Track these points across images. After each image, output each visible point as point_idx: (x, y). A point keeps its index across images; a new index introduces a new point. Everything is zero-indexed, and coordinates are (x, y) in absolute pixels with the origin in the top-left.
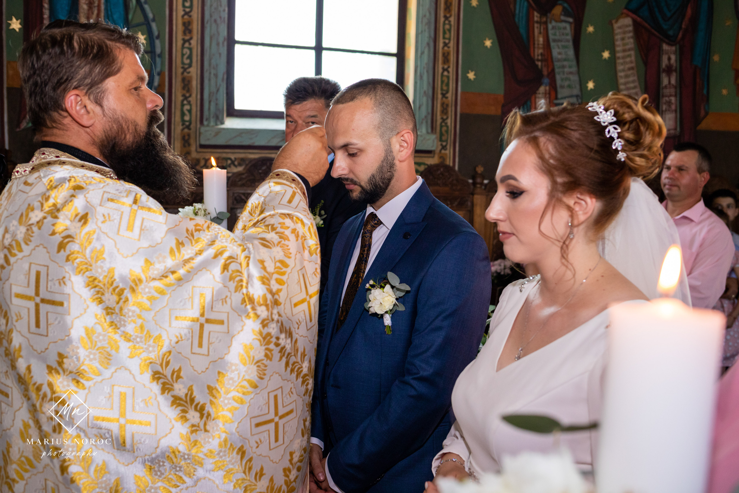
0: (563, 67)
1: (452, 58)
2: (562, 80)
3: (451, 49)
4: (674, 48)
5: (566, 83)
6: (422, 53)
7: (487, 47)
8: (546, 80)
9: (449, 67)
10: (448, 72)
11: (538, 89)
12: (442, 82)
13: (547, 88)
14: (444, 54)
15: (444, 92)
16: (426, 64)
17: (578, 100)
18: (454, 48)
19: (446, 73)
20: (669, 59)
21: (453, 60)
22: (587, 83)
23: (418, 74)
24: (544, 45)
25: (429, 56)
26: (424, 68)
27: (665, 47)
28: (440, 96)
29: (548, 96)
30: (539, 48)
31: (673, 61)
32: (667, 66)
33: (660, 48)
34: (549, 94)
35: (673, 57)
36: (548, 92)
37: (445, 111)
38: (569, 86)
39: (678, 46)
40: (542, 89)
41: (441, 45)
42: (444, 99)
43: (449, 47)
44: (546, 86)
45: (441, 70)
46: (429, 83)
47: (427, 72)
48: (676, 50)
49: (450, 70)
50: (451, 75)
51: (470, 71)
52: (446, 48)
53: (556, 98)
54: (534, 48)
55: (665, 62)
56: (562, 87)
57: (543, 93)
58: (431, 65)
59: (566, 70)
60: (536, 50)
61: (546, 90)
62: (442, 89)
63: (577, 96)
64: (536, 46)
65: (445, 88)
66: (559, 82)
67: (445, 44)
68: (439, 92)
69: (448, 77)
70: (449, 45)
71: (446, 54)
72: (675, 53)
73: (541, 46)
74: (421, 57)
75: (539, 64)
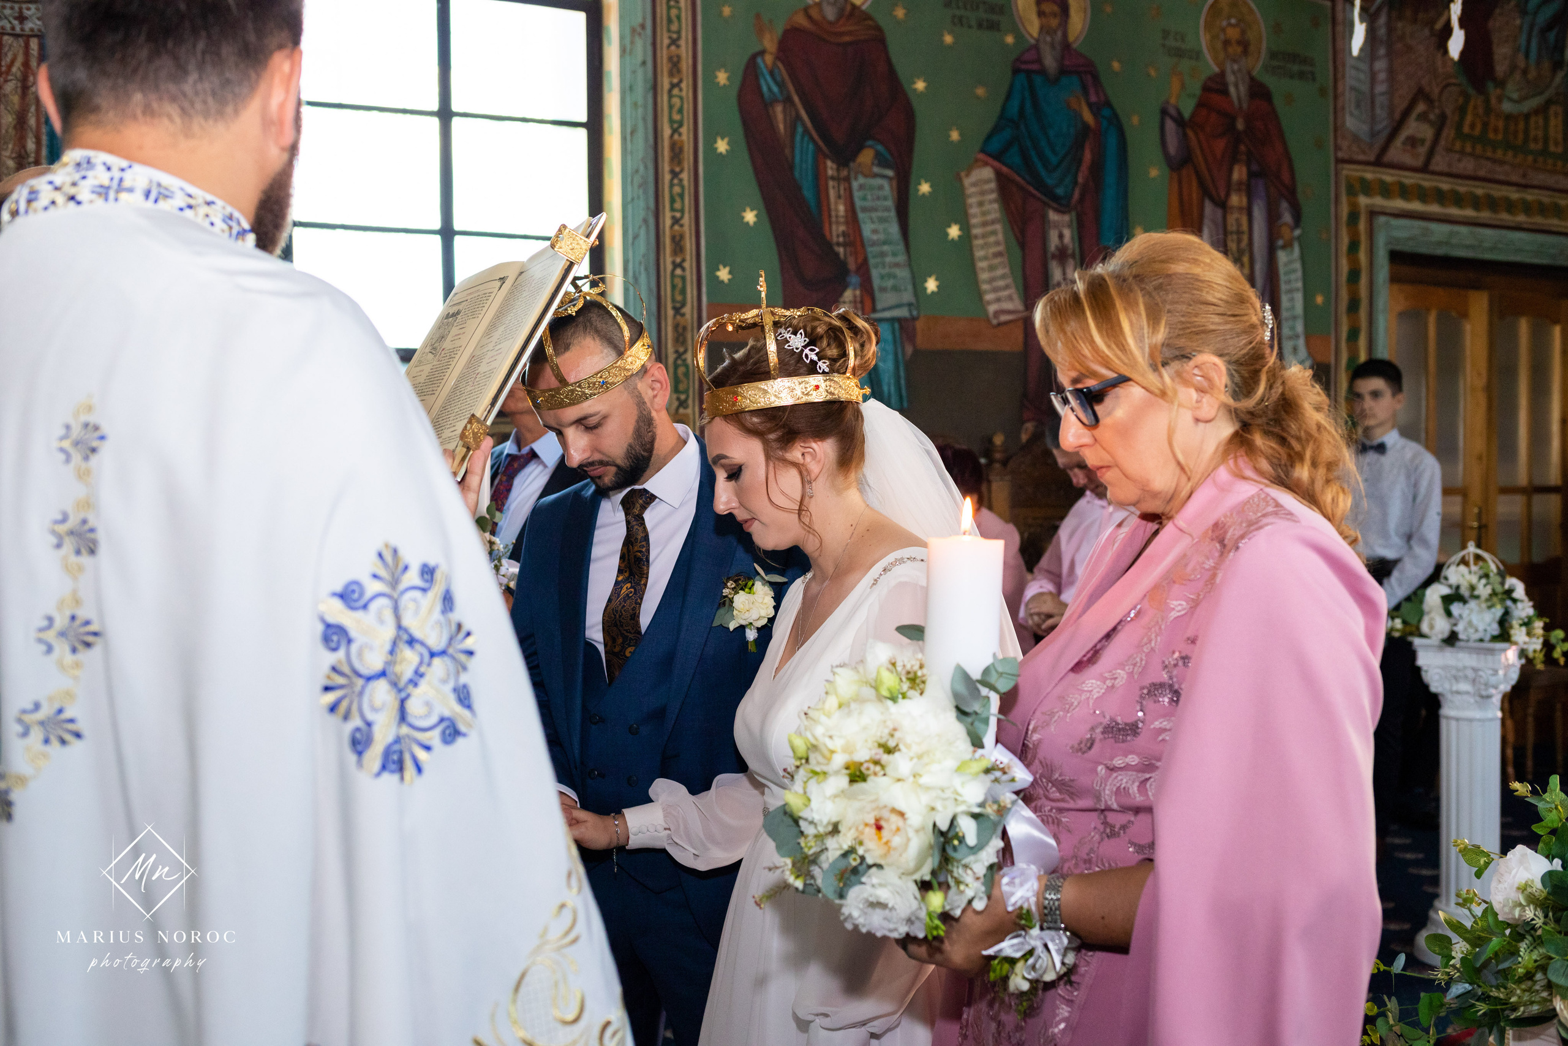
0: (883, 254)
1: (689, 244)
2: (882, 277)
3: (686, 229)
4: (1066, 218)
5: (890, 283)
6: (636, 237)
7: (748, 223)
8: (854, 279)
9: (684, 260)
10: (683, 269)
11: (841, 294)
12: (674, 287)
13: (858, 292)
14: (673, 238)
15: (678, 305)
16: (644, 256)
17: (910, 311)
18: (690, 226)
19: (678, 272)
20: (1061, 236)
21: (691, 250)
22: (926, 281)
23: (631, 274)
24: (846, 217)
25: (648, 243)
26: (640, 263)
27: (1053, 216)
28: (670, 312)
29: (859, 305)
30: (838, 223)
31: (1067, 239)
32: (1057, 248)
33: (1044, 218)
34: (862, 302)
35: (1067, 233)
36: (858, 299)
37: (681, 339)
38: (895, 289)
39: (1074, 214)
40: (848, 294)
41: (668, 222)
42: (678, 317)
43: (682, 226)
44: (855, 289)
45: (669, 267)
46: (650, 290)
47: (646, 269)
48: (1071, 221)
49: (687, 265)
50: (688, 273)
51: (721, 267)
52: (676, 227)
53: (874, 310)
54: (830, 224)
55: (1054, 241)
56: (883, 290)
57: (850, 302)
58: (652, 256)
59: (888, 259)
60: (834, 227)
61: (855, 296)
62: (673, 300)
63: (910, 305)
64: (834, 219)
65: (679, 298)
66: (876, 282)
67: (676, 221)
68: (669, 305)
69: (683, 278)
70: (682, 222)
71: (678, 238)
72: (1070, 226)
73: (842, 220)
74: (633, 243)
75: (841, 250)
